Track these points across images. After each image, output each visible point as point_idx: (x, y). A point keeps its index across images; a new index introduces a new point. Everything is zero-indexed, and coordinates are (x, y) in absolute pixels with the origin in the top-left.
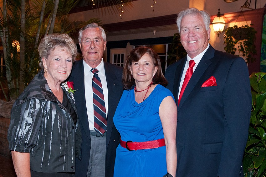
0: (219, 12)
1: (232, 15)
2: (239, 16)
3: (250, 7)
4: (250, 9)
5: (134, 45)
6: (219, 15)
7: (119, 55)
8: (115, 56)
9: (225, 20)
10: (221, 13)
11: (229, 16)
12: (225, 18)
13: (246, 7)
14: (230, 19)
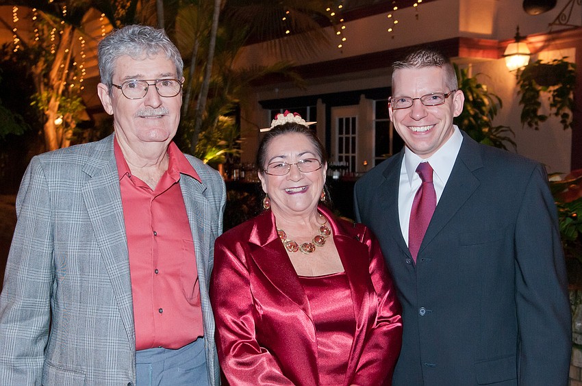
0: (518, 34)
1: (542, 38)
2: (553, 39)
3: (569, 23)
4: (570, 27)
5: (374, 99)
6: (519, 38)
7: (347, 120)
8: (341, 120)
9: (529, 49)
10: (522, 34)
11: (538, 40)
12: (530, 43)
13: (561, 24)
14: (540, 45)
